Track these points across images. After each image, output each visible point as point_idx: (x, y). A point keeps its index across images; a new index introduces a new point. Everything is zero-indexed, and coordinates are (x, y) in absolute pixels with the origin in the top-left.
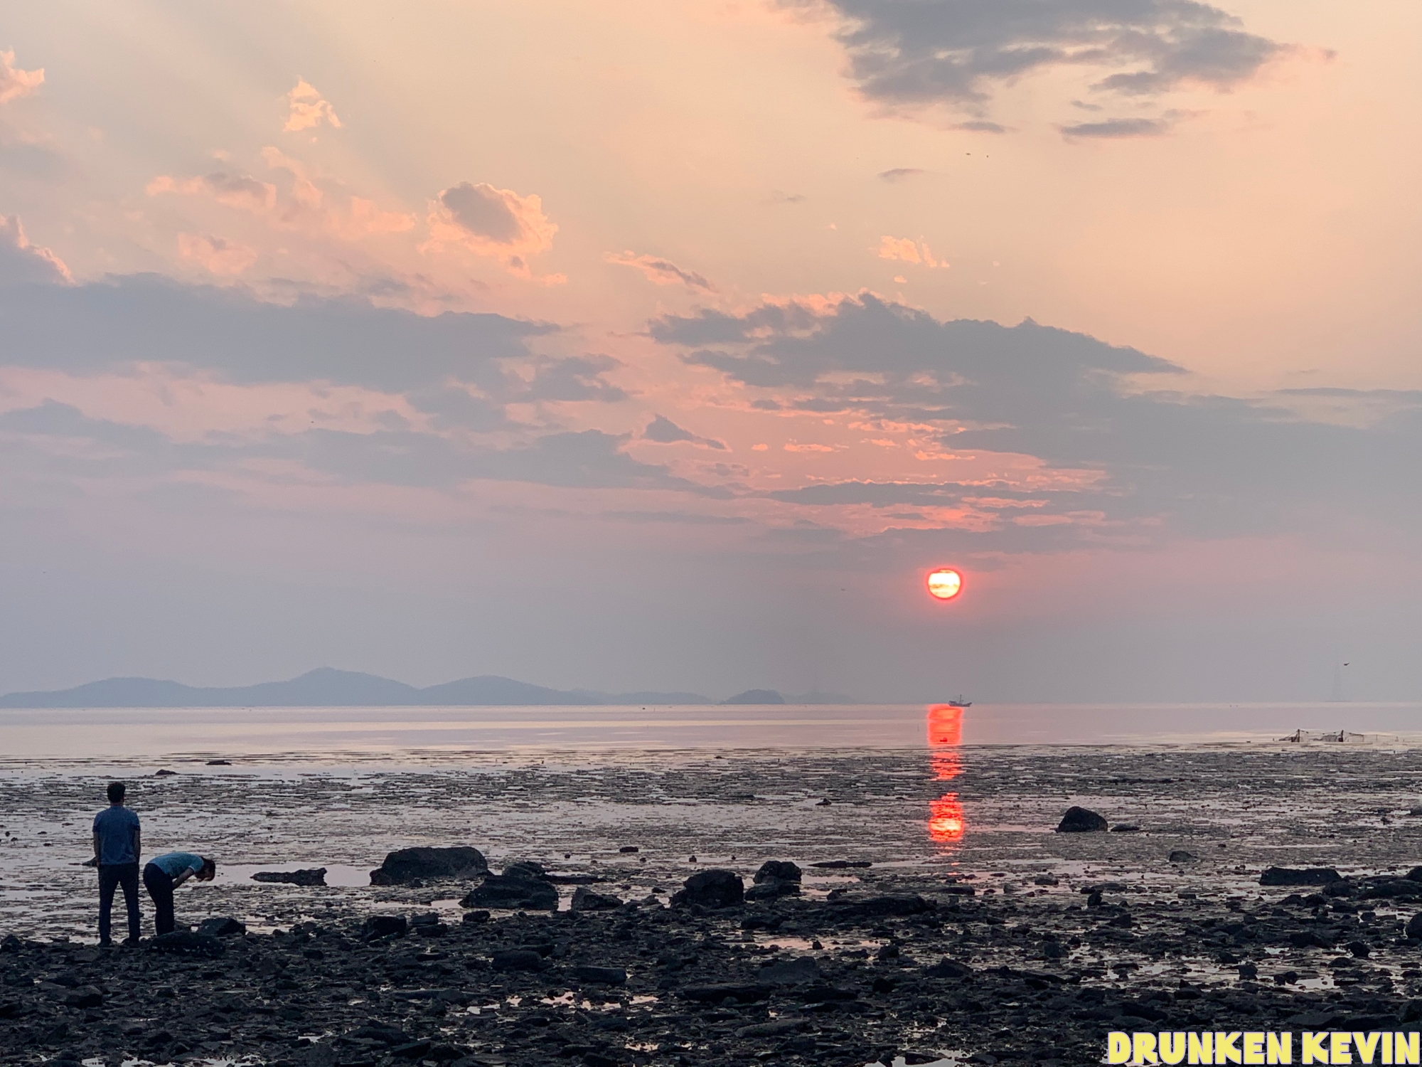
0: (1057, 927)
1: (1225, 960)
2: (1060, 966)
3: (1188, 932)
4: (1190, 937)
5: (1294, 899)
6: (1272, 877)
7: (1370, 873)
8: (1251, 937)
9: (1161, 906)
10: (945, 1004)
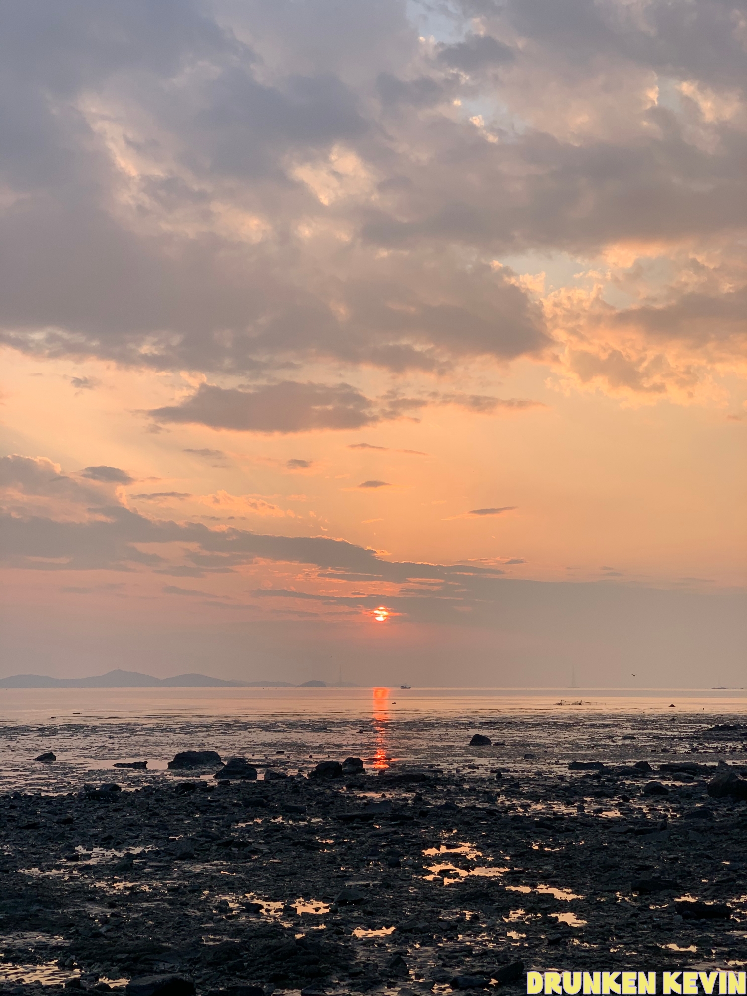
0: (487, 788)
1: (568, 804)
2: (496, 806)
3: (547, 791)
4: (548, 793)
5: (588, 776)
6: (574, 766)
7: (616, 765)
8: (576, 793)
9: (529, 779)
10: (453, 822)
